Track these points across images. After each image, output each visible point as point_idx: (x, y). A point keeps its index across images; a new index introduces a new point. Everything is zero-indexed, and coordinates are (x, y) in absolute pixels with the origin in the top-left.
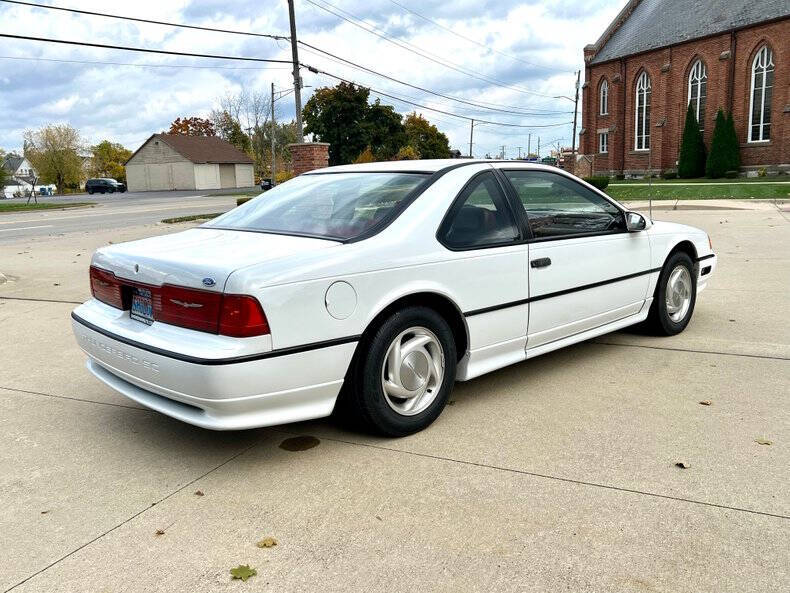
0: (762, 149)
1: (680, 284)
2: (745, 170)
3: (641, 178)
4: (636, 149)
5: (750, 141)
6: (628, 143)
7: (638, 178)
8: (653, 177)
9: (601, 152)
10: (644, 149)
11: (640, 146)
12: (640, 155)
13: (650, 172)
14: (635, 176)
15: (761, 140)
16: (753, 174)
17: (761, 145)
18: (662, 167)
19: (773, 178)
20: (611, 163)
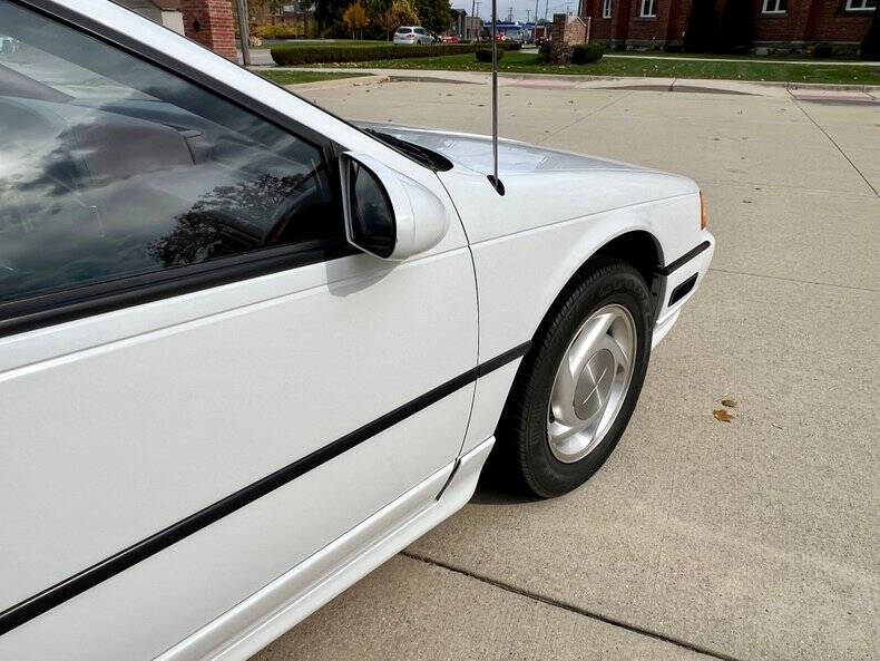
0: (776, 22)
1: (602, 358)
2: (754, 46)
3: (644, 49)
4: (642, 15)
5: (764, 11)
6: (633, 8)
7: (641, 49)
8: (657, 48)
9: (605, 17)
10: (650, 15)
11: (646, 13)
12: (646, 22)
13: (655, 42)
14: (638, 47)
15: (776, 11)
16: (763, 50)
17: (777, 16)
18: (667, 38)
19: (783, 56)
20: (613, 30)
